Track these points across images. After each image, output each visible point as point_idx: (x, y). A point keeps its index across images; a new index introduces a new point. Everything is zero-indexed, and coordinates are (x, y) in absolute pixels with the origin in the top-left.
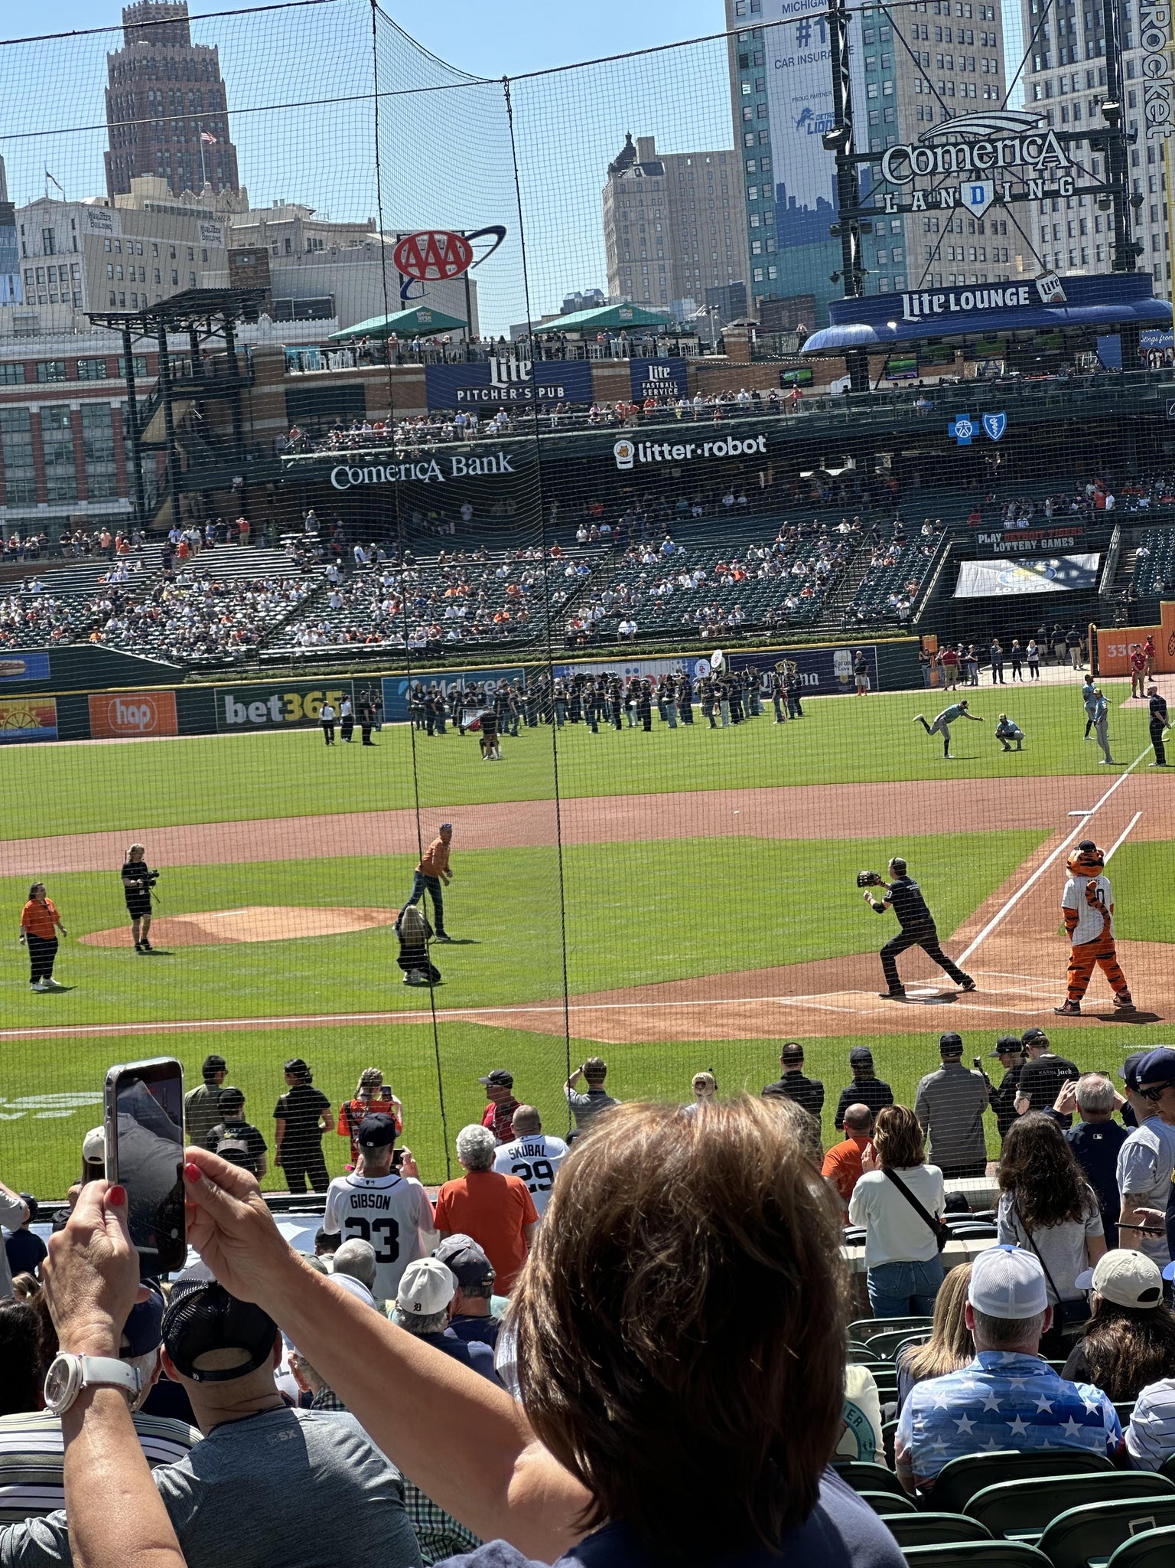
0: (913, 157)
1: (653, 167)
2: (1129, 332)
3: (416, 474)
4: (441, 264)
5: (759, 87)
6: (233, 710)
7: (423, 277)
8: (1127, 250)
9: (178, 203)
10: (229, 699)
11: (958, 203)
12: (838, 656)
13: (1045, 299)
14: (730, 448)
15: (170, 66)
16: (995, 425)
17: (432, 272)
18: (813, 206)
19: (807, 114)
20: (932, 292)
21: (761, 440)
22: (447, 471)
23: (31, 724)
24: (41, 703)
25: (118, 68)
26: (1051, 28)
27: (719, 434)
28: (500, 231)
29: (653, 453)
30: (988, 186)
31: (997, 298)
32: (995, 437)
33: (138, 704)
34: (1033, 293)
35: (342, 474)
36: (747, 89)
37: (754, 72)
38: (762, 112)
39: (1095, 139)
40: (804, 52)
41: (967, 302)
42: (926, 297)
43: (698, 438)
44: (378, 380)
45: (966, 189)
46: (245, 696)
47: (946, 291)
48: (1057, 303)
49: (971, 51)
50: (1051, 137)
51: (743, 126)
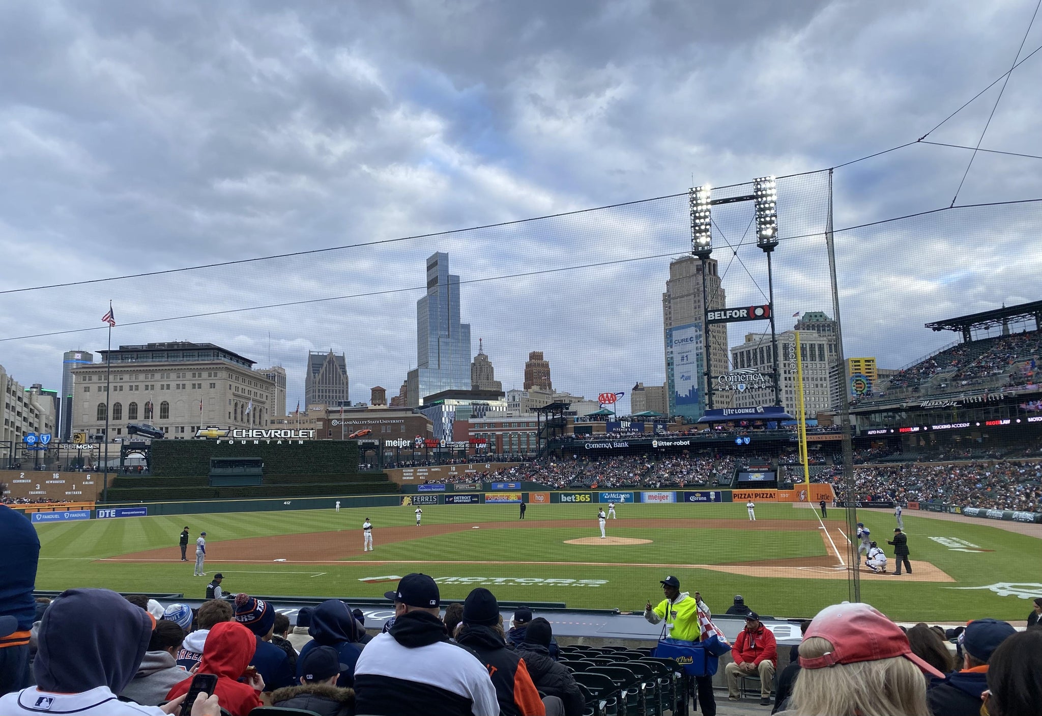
0: (726, 378)
1: (643, 389)
2: (779, 420)
3: (605, 446)
4: (609, 400)
5: (672, 369)
6: (564, 498)
7: (605, 403)
8: (778, 401)
9: (541, 391)
10: (563, 495)
11: (737, 389)
12: (711, 493)
13: (759, 411)
14: (681, 443)
15: (539, 365)
16: (747, 441)
17: (607, 402)
18: (684, 396)
19: (683, 376)
20: (731, 409)
21: (688, 442)
22: (613, 446)
23: (515, 499)
24: (519, 494)
25: (528, 366)
26: (739, 360)
27: (678, 440)
28: (623, 393)
29: (662, 444)
30: (744, 385)
31: (747, 411)
32: (747, 443)
33: (541, 496)
34: (756, 410)
35: (588, 445)
36: (669, 370)
37: (671, 367)
38: (673, 375)
39: (770, 375)
40: (683, 363)
41: (740, 411)
42: (729, 410)
43: (673, 440)
44: (596, 425)
45: (739, 386)
46: (566, 495)
47: (734, 409)
48: (761, 413)
49: (721, 364)
50: (760, 374)
51: (668, 377)
